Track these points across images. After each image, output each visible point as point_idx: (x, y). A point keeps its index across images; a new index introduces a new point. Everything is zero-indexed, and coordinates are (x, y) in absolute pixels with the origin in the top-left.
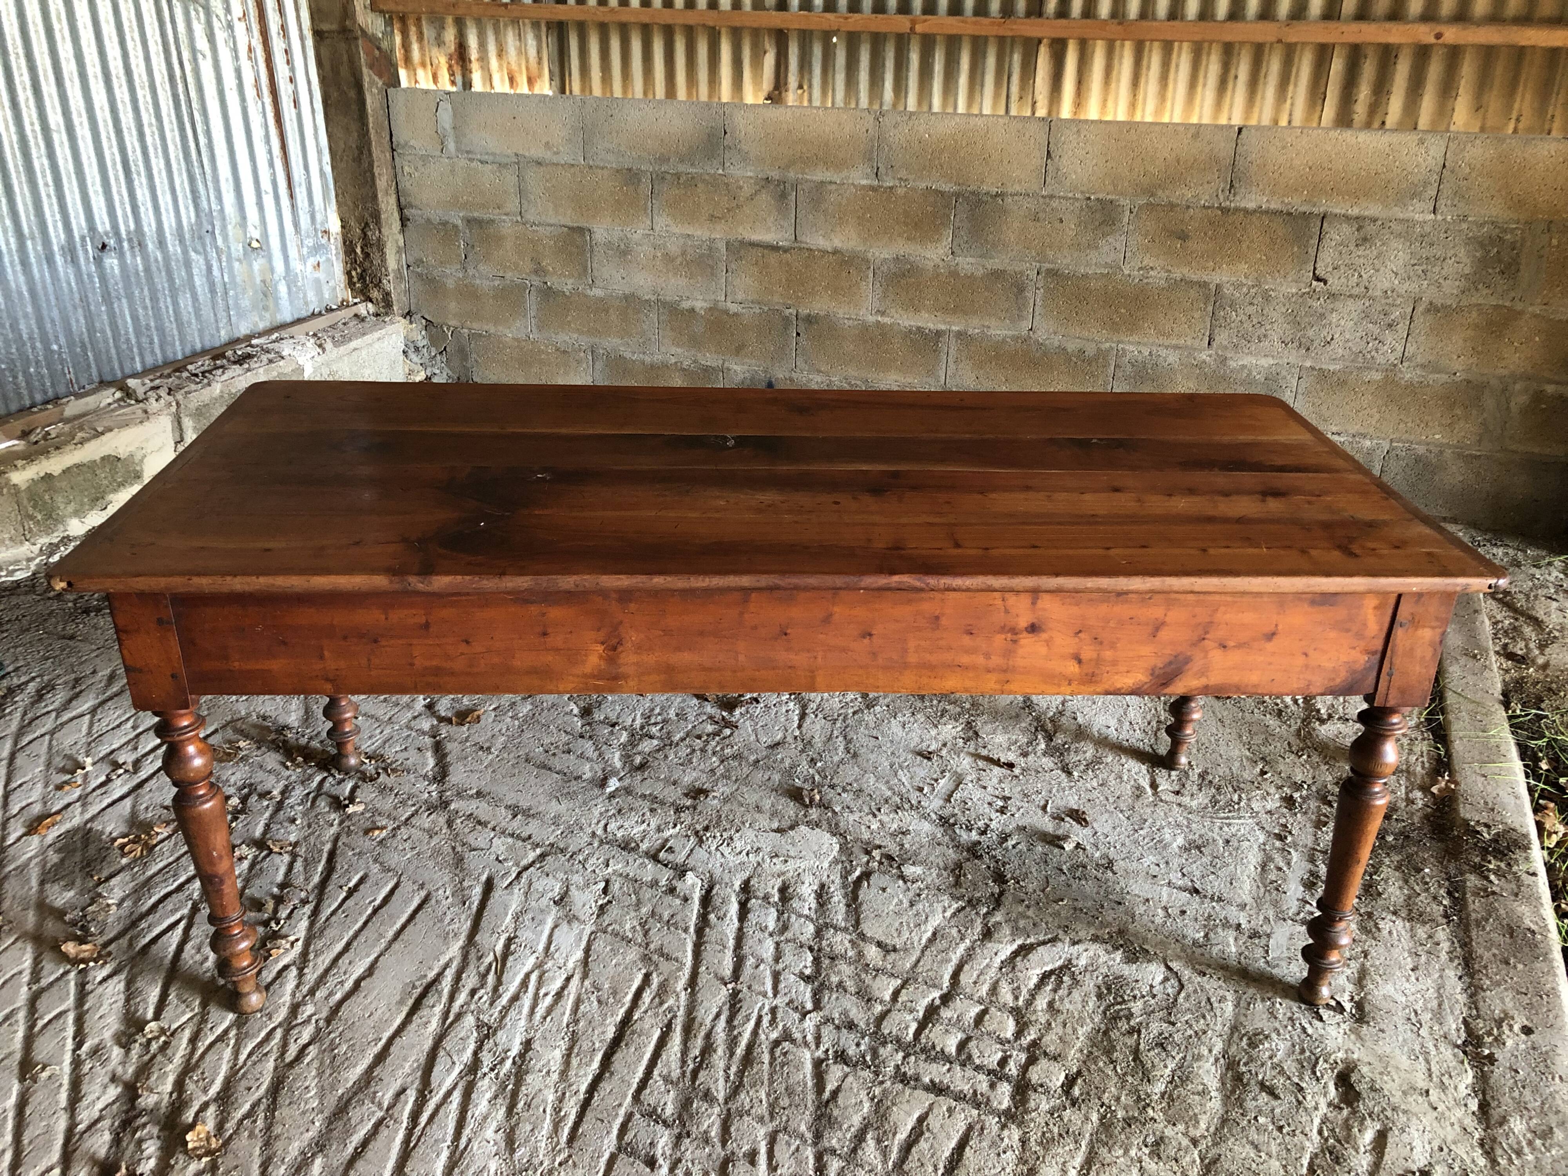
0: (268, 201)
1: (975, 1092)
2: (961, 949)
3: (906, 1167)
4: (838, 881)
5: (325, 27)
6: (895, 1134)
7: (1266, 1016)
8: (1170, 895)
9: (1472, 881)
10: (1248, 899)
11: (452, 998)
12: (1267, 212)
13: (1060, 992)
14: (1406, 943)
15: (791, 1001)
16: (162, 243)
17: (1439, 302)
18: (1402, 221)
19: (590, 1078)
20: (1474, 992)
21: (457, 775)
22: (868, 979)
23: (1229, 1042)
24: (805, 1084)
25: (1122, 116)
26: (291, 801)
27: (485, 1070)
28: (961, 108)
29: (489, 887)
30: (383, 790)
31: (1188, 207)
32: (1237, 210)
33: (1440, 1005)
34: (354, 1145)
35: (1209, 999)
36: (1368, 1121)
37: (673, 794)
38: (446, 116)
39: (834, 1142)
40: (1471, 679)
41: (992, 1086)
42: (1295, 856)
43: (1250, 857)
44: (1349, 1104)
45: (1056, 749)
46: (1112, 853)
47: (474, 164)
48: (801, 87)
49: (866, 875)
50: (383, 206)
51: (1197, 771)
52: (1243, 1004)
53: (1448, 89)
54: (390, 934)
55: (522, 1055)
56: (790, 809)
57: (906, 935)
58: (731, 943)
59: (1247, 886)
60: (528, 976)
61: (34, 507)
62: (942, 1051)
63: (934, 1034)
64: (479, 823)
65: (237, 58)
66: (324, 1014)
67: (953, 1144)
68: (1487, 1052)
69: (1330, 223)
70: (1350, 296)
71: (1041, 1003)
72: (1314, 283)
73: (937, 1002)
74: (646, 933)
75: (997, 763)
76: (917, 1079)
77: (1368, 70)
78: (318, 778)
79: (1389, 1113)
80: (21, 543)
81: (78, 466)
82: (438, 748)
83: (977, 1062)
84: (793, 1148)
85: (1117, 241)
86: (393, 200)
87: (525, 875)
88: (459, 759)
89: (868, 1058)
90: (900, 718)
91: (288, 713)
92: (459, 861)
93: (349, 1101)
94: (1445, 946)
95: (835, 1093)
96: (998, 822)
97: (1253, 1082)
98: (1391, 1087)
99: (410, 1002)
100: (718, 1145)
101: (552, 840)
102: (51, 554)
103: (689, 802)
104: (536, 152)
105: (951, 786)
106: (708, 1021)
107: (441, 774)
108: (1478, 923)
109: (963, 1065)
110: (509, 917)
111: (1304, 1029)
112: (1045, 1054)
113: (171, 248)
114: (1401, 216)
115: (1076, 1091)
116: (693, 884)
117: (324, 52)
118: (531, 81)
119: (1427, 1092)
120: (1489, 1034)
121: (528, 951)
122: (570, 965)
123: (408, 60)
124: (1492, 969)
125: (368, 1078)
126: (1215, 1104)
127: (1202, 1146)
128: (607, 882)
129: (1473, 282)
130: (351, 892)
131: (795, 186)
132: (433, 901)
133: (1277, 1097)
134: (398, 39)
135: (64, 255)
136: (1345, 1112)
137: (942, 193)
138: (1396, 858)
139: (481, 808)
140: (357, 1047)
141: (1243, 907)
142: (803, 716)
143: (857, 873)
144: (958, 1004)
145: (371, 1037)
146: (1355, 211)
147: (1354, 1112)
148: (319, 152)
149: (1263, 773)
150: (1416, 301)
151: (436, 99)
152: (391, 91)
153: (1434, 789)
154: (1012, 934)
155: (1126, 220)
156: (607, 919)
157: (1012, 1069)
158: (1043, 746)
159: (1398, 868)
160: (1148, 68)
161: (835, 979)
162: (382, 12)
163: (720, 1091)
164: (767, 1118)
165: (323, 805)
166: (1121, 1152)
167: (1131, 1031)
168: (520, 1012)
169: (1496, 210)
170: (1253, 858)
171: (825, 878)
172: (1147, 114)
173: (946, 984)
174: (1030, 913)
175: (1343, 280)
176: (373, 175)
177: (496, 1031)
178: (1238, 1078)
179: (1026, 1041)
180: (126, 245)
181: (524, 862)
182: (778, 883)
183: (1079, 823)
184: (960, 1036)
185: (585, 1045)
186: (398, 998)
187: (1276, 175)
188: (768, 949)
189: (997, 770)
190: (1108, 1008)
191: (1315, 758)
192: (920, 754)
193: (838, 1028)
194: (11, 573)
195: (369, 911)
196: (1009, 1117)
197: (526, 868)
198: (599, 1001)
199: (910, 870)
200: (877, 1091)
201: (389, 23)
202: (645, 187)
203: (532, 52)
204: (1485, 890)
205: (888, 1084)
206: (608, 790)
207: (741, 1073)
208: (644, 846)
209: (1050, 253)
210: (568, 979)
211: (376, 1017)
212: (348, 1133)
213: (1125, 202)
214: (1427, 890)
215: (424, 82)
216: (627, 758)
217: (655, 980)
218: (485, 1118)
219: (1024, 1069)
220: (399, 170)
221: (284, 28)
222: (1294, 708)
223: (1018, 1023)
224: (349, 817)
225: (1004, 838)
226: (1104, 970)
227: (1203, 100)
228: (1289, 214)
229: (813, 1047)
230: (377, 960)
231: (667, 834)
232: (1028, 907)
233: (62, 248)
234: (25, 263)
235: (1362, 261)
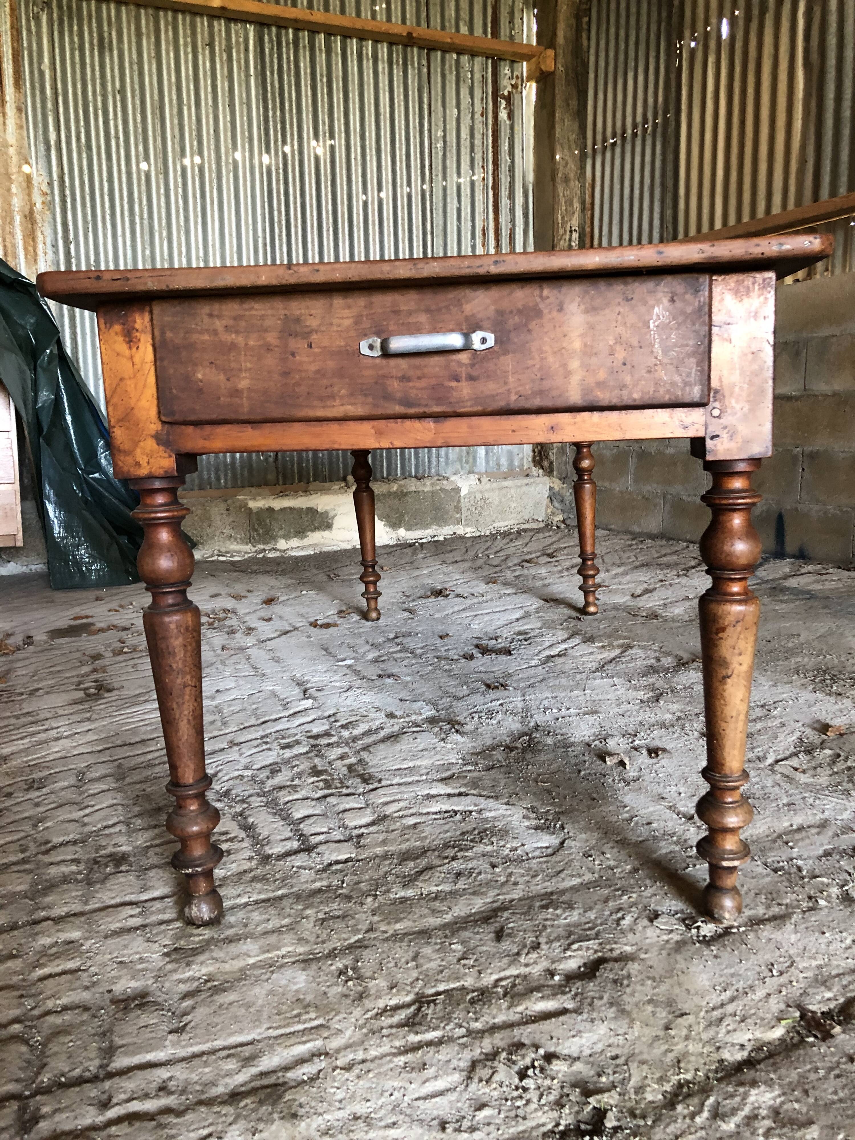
1: (268, 837)
2: (411, 779)
4: (395, 729)
13: (439, 821)
19: (86, 751)
23: (527, 898)
35: (562, 871)
36: (566, 997)
37: (371, 673)
41: (286, 840)
44: (570, 979)
46: (648, 777)
49: (418, 732)
61: (259, 525)
62: (291, 814)
71: (411, 821)
79: (601, 1003)
80: (247, 544)
81: (290, 508)
83: (302, 827)
98: (643, 990)
102: (259, 554)
103: (374, 678)
112: (359, 843)
116: (304, 705)
119: (685, 1014)
126: (435, 922)
127: (374, 936)
131: (806, 344)
133: (500, 941)
136: (554, 981)
144: (351, 799)
147: (562, 986)
154: (466, 784)
157: (318, 839)
167: (449, 857)
173: (364, 789)
174: (503, 780)
179: (358, 831)
183: (650, 755)
184: (318, 812)
190: (459, 840)
194: (232, 556)
196: (263, 857)
216: (379, 656)
223: (372, 822)
226: (500, 824)
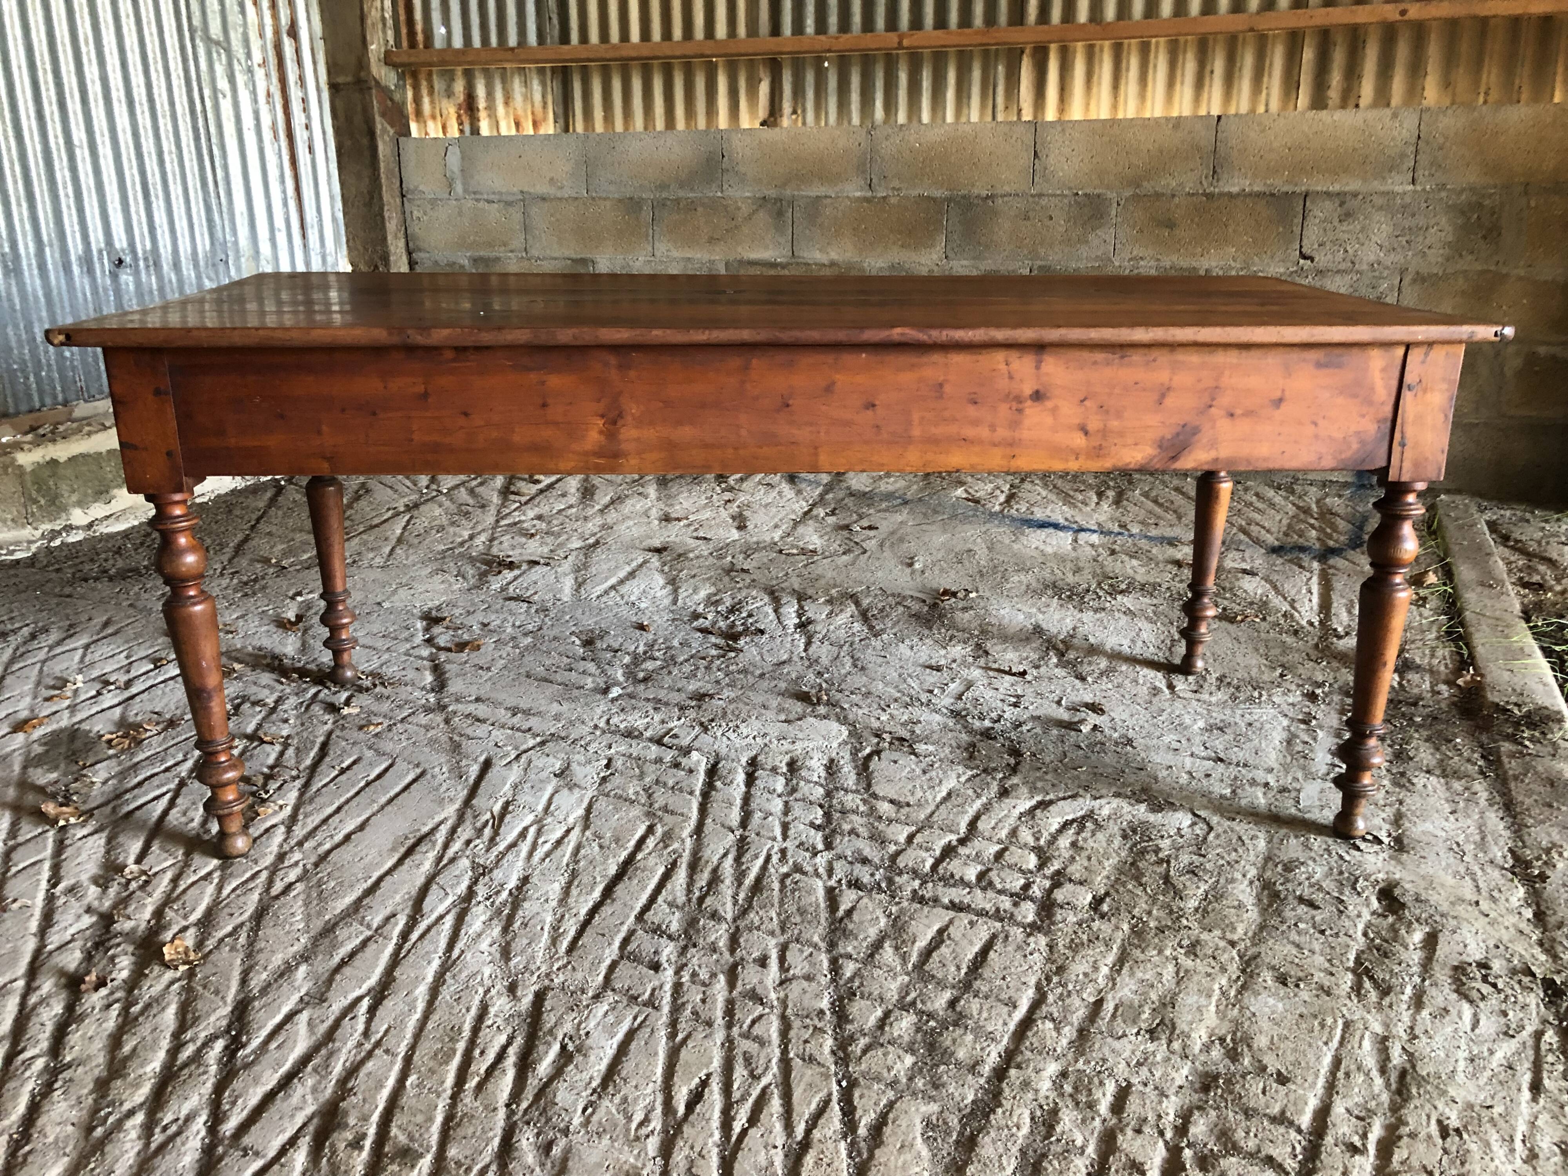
0: (281, 238)
1: (998, 910)
2: (978, 804)
3: (926, 968)
4: (848, 756)
5: (341, 80)
6: (913, 942)
7: (1300, 848)
8: (1193, 763)
9: (1506, 747)
10: (1276, 766)
11: (446, 846)
12: (1250, 194)
13: (1083, 835)
14: (1442, 792)
15: (802, 844)
16: (176, 265)
17: (1424, 271)
18: (1383, 194)
19: (590, 904)
20: (1518, 829)
21: (455, 686)
22: (882, 827)
23: (1264, 868)
24: (818, 906)
25: (1104, 114)
26: (285, 707)
27: (480, 898)
28: (950, 117)
29: (487, 765)
30: (380, 698)
31: (1173, 196)
32: (1221, 194)
33: (1483, 839)
34: (340, 956)
35: (1240, 838)
36: (1416, 925)
37: (675, 697)
38: (454, 159)
39: (850, 949)
40: (1489, 603)
41: (1016, 904)
42: (1320, 734)
43: (1274, 734)
44: (1394, 912)
45: (1068, 662)
46: (1131, 733)
47: (481, 205)
48: (795, 112)
49: (878, 752)
50: (392, 249)
51: (1215, 676)
52: (1275, 840)
53: (1416, 70)
54: (383, 800)
55: (519, 888)
56: (798, 707)
57: (919, 794)
58: (738, 802)
59: (1273, 755)
60: (526, 829)
61: (38, 491)
62: (962, 879)
63: (954, 866)
64: (478, 720)
65: (255, 101)
66: (313, 859)
67: (976, 948)
68: (1537, 872)
69: (1313, 202)
70: (1338, 272)
71: (1064, 842)
72: (1302, 261)
73: (954, 843)
74: (650, 796)
75: (1010, 673)
76: (936, 900)
77: (1339, 57)
78: (313, 690)
79: (1438, 918)
80: (23, 526)
81: (84, 456)
82: (437, 669)
83: (999, 886)
84: (806, 954)
85: (1107, 234)
86: (402, 243)
87: (524, 756)
88: (457, 675)
89: (883, 885)
90: (907, 642)
91: (285, 645)
92: (456, 748)
93: (336, 924)
94: (1483, 795)
95: (849, 913)
96: (1010, 713)
97: (1290, 897)
98: (1439, 899)
99: (402, 850)
100: (727, 955)
101: (552, 731)
102: (52, 539)
103: (694, 703)
104: (542, 188)
105: (962, 688)
106: (715, 860)
107: (440, 684)
108: (1516, 778)
109: (984, 889)
110: (508, 786)
111: (1341, 857)
112: (1070, 880)
113: (185, 272)
114: (1382, 188)
115: (1105, 907)
116: (699, 761)
117: (339, 104)
118: (535, 124)
119: (1477, 903)
120: (1538, 858)
121: (526, 811)
122: (571, 820)
123: (419, 113)
124: (1535, 811)
125: (357, 904)
126: (1253, 915)
127: (1242, 946)
128: (610, 760)
129: (1457, 249)
130: (343, 771)
131: (792, 203)
132: (429, 776)
133: (1317, 908)
134: (410, 94)
135: (81, 266)
136: (1391, 919)
137: (934, 200)
138: (1425, 733)
139: (481, 710)
140: (346, 884)
141: (1270, 770)
142: (808, 644)
143: (868, 751)
144: (977, 844)
145: (360, 876)
146: (1336, 188)
147: (1400, 919)
148: (332, 197)
149: (1282, 676)
150: (1403, 272)
151: (445, 146)
152: (401, 139)
153: (1460, 682)
154: (1030, 792)
155: (1114, 213)
156: (609, 786)
157: (1036, 891)
158: (1055, 660)
159: (1428, 740)
160: (1128, 70)
161: (846, 827)
162: (395, 66)
163: (729, 912)
164: (778, 931)
165: (317, 709)
166: (1155, 952)
167: (1160, 862)
168: (518, 856)
169: (1473, 177)
170: (1278, 736)
171: (834, 755)
172: (1129, 110)
173: (963, 829)
174: (1048, 777)
175: (1329, 256)
176: (383, 217)
177: (491, 870)
178: (1275, 896)
179: (1050, 870)
180: (141, 263)
181: (524, 747)
182: (787, 758)
183: (1094, 711)
184: (979, 868)
185: (585, 879)
186: (390, 846)
187: (1257, 158)
188: (777, 805)
189: (1008, 678)
190: (1135, 845)
191: (1335, 664)
192: (931, 667)
193: (851, 863)
194: (12, 552)
195: (362, 784)
196: (1033, 928)
197: (525, 751)
198: (601, 847)
199: (921, 748)
200: (894, 909)
201: (401, 77)
202: (646, 214)
203: (537, 97)
204: (1521, 753)
205: (905, 904)
206: (611, 696)
207: (749, 900)
208: (648, 734)
209: (1042, 251)
210: (568, 831)
211: (366, 861)
212: (334, 946)
213: (1111, 195)
214: (1460, 755)
215: (434, 130)
216: (630, 674)
217: (659, 830)
218: (479, 935)
219: (1050, 891)
220: (408, 214)
221: (302, 79)
222: (1310, 629)
223: (1040, 858)
224: (344, 717)
225: (1018, 725)
226: (1130, 817)
227: (1181, 97)
228: (1272, 195)
229: (825, 877)
230: (368, 819)
231: (671, 725)
232: (1046, 773)
233: (79, 258)
234: (42, 266)
235: (1346, 236)
